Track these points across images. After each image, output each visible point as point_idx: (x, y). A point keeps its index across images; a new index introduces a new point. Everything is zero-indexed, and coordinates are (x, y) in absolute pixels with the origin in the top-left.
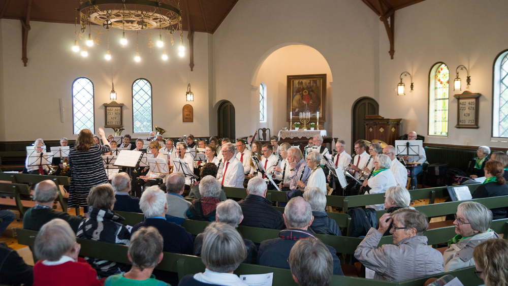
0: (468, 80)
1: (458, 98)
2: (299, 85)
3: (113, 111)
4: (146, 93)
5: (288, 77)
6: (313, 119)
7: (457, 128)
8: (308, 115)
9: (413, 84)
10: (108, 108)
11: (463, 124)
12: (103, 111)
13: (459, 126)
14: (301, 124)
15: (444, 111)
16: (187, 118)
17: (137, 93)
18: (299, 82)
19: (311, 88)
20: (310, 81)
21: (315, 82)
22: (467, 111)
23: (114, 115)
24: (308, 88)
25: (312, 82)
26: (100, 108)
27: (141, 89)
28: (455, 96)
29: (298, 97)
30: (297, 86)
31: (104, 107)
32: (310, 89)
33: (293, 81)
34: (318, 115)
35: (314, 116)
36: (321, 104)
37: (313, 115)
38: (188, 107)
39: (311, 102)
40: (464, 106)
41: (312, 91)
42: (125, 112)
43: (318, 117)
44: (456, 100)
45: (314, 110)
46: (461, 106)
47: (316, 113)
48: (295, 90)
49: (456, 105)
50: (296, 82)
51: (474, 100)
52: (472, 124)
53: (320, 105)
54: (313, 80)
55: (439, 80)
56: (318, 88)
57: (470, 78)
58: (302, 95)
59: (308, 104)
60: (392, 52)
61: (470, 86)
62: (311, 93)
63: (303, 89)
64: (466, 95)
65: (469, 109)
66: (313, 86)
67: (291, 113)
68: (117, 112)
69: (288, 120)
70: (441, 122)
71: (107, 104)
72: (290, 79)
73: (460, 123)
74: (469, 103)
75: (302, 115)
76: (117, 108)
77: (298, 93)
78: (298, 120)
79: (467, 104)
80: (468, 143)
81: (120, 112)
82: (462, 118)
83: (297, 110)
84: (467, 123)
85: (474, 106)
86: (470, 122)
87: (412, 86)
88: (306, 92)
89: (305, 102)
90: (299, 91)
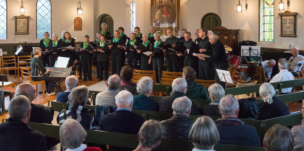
0: (288, 3)
1: (281, 15)
4: (46, 8)
7: (281, 36)
8: (167, 25)
9: (247, 5)
11: (285, 34)
12: (14, 22)
15: (270, 24)
17: (40, 8)
22: (288, 25)
23: (22, 25)
27: (43, 5)
28: (279, 14)
29: (159, 12)
31: (15, 19)
34: (174, 25)
35: (171, 26)
38: (78, 19)
39: (168, 16)
40: (285, 21)
41: (170, 8)
43: (174, 27)
44: (280, 17)
45: (171, 21)
46: (283, 21)
49: (280, 20)
51: (293, 17)
52: (292, 34)
55: (266, 2)
57: (290, 1)
58: (162, 11)
59: (166, 17)
61: (289, 7)
64: (287, 14)
65: (289, 23)
70: (268, 32)
73: (283, 33)
74: (289, 19)
75: (162, 26)
76: (25, 20)
77: (159, 9)
78: (159, 29)
81: (27, 23)
82: (284, 29)
83: (158, 22)
84: (288, 33)
85: (293, 21)
86: (290, 32)
88: (165, 8)
89: (164, 16)
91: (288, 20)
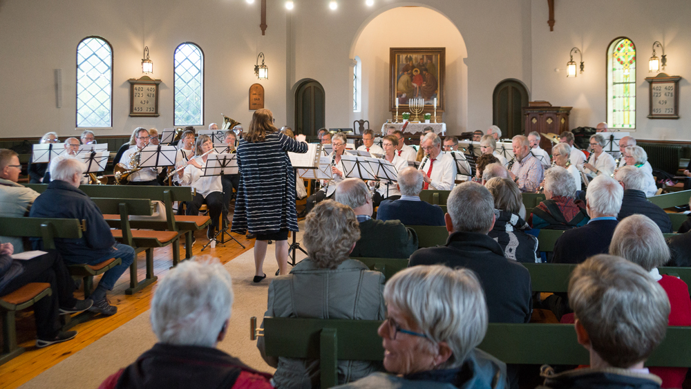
0: (664, 59)
1: (651, 81)
2: (407, 62)
3: (143, 93)
4: (194, 65)
5: (392, 50)
6: (429, 108)
7: (650, 118)
8: (421, 102)
9: (584, 64)
10: (135, 86)
11: (658, 113)
12: (126, 91)
13: (652, 117)
14: (412, 114)
15: (626, 98)
16: (255, 104)
17: (180, 64)
18: (407, 57)
19: (423, 65)
20: (423, 56)
21: (430, 58)
22: (663, 98)
23: (144, 98)
24: (419, 66)
25: (425, 57)
26: (123, 86)
27: (187, 58)
28: (647, 79)
29: (405, 78)
30: (404, 62)
31: (129, 85)
32: (422, 67)
33: (399, 56)
34: (435, 102)
35: (428, 104)
36: (439, 88)
37: (427, 102)
38: (257, 87)
39: (424, 85)
40: (658, 92)
41: (426, 70)
42: (162, 92)
43: (435, 106)
44: (648, 84)
45: (429, 95)
46: (654, 91)
47: (433, 99)
48: (401, 67)
49: (646, 90)
50: (403, 57)
51: (672, 85)
52: (671, 113)
53: (437, 89)
54: (427, 56)
55: (619, 60)
56: (434, 66)
57: (666, 57)
58: (412, 76)
59: (419, 87)
60: (551, 22)
61: (665, 67)
62: (424, 72)
63: (413, 67)
64: (662, 78)
65: (665, 95)
66: (426, 63)
67: (397, 100)
68: (150, 92)
69: (393, 110)
70: (622, 112)
71: (134, 79)
72: (395, 52)
73: (653, 113)
74: (666, 88)
75: (412, 103)
76: (150, 87)
77: (406, 73)
78: (407, 109)
79: (663, 89)
80: (665, 137)
81: (154, 93)
82: (656, 105)
83: (404, 96)
84: (663, 113)
85: (673, 91)
86: (668, 111)
87: (582, 66)
88: (416, 71)
89: (415, 85)
90: (406, 69)
91: (664, 89)
